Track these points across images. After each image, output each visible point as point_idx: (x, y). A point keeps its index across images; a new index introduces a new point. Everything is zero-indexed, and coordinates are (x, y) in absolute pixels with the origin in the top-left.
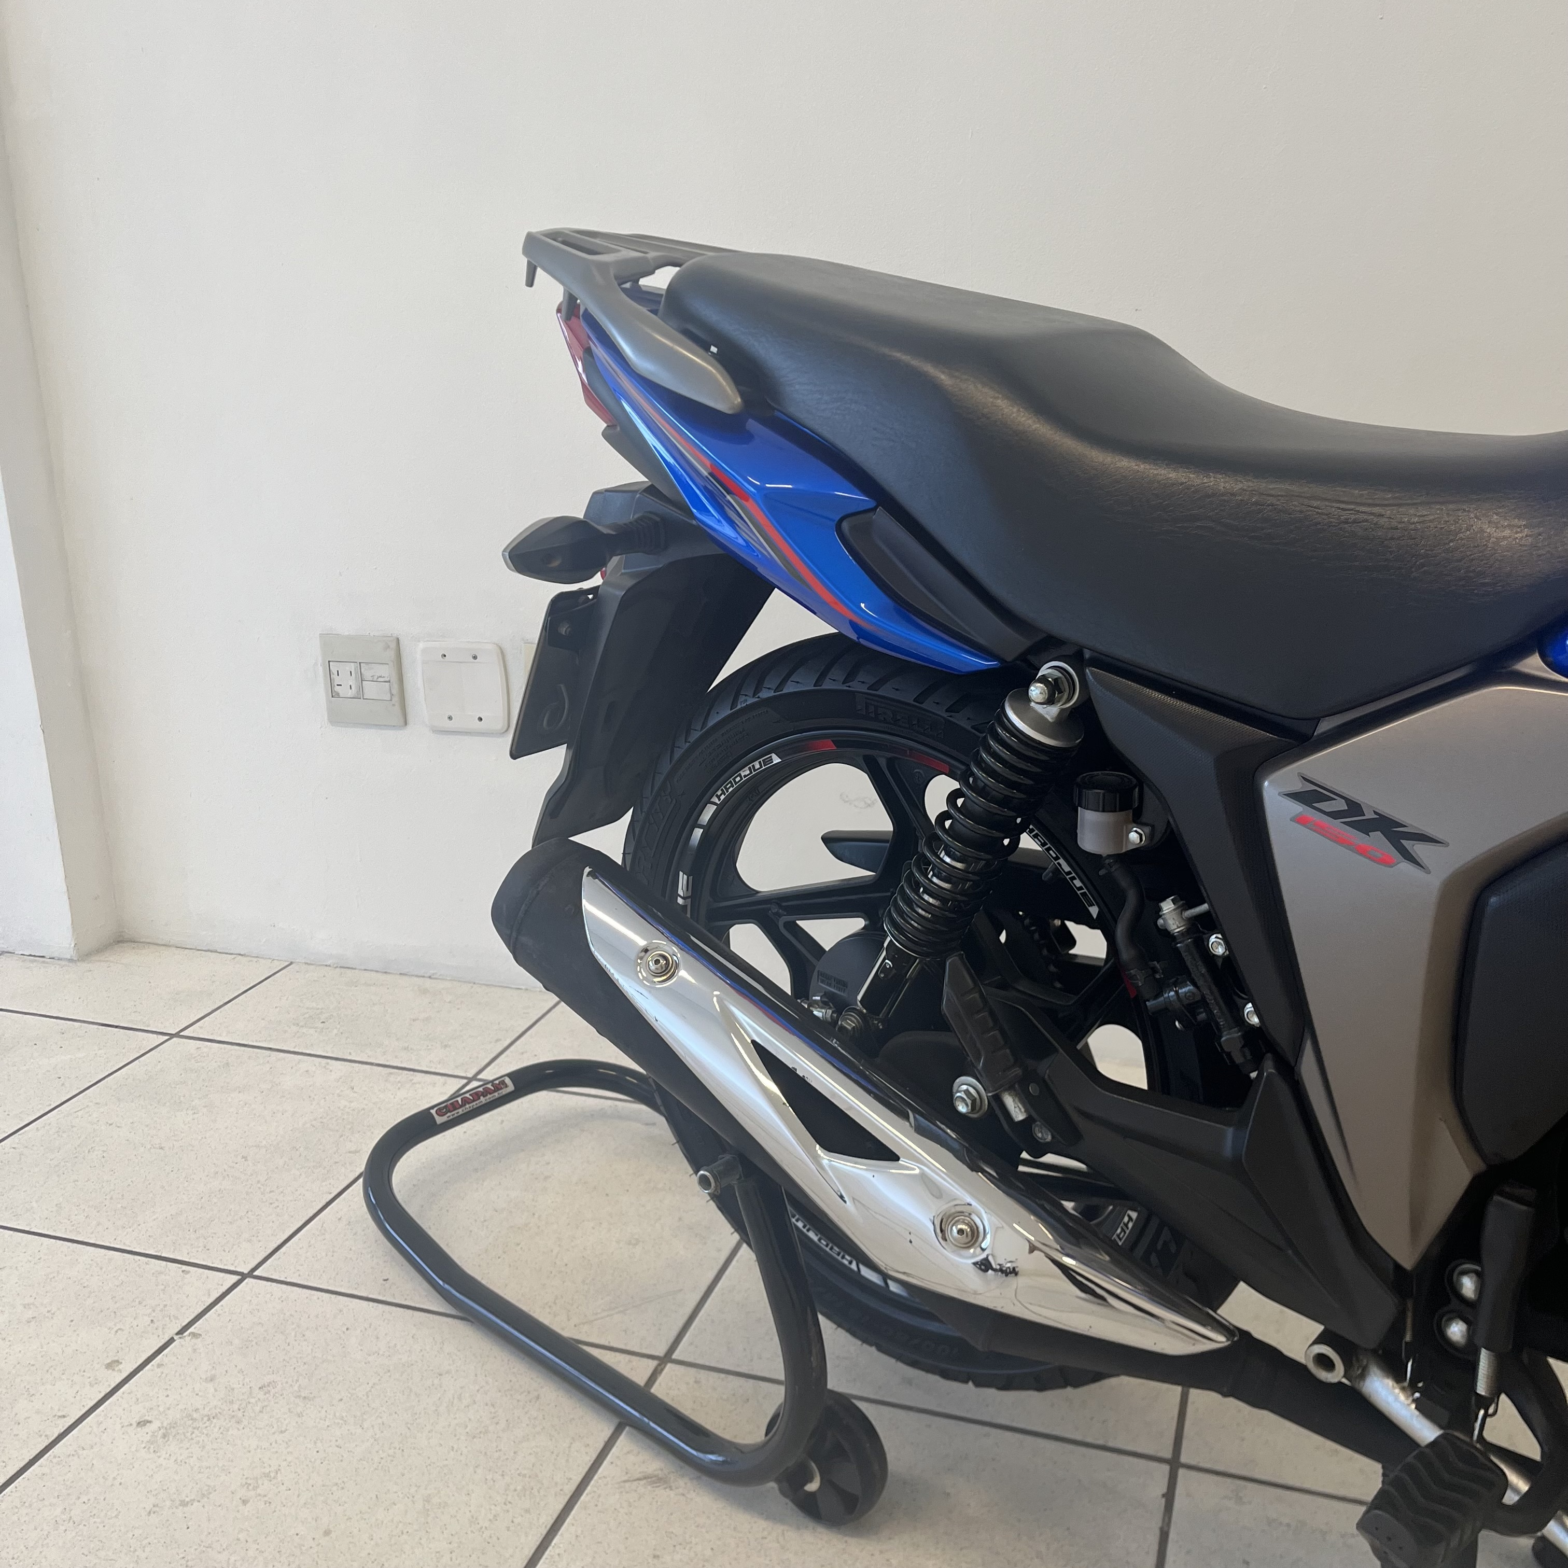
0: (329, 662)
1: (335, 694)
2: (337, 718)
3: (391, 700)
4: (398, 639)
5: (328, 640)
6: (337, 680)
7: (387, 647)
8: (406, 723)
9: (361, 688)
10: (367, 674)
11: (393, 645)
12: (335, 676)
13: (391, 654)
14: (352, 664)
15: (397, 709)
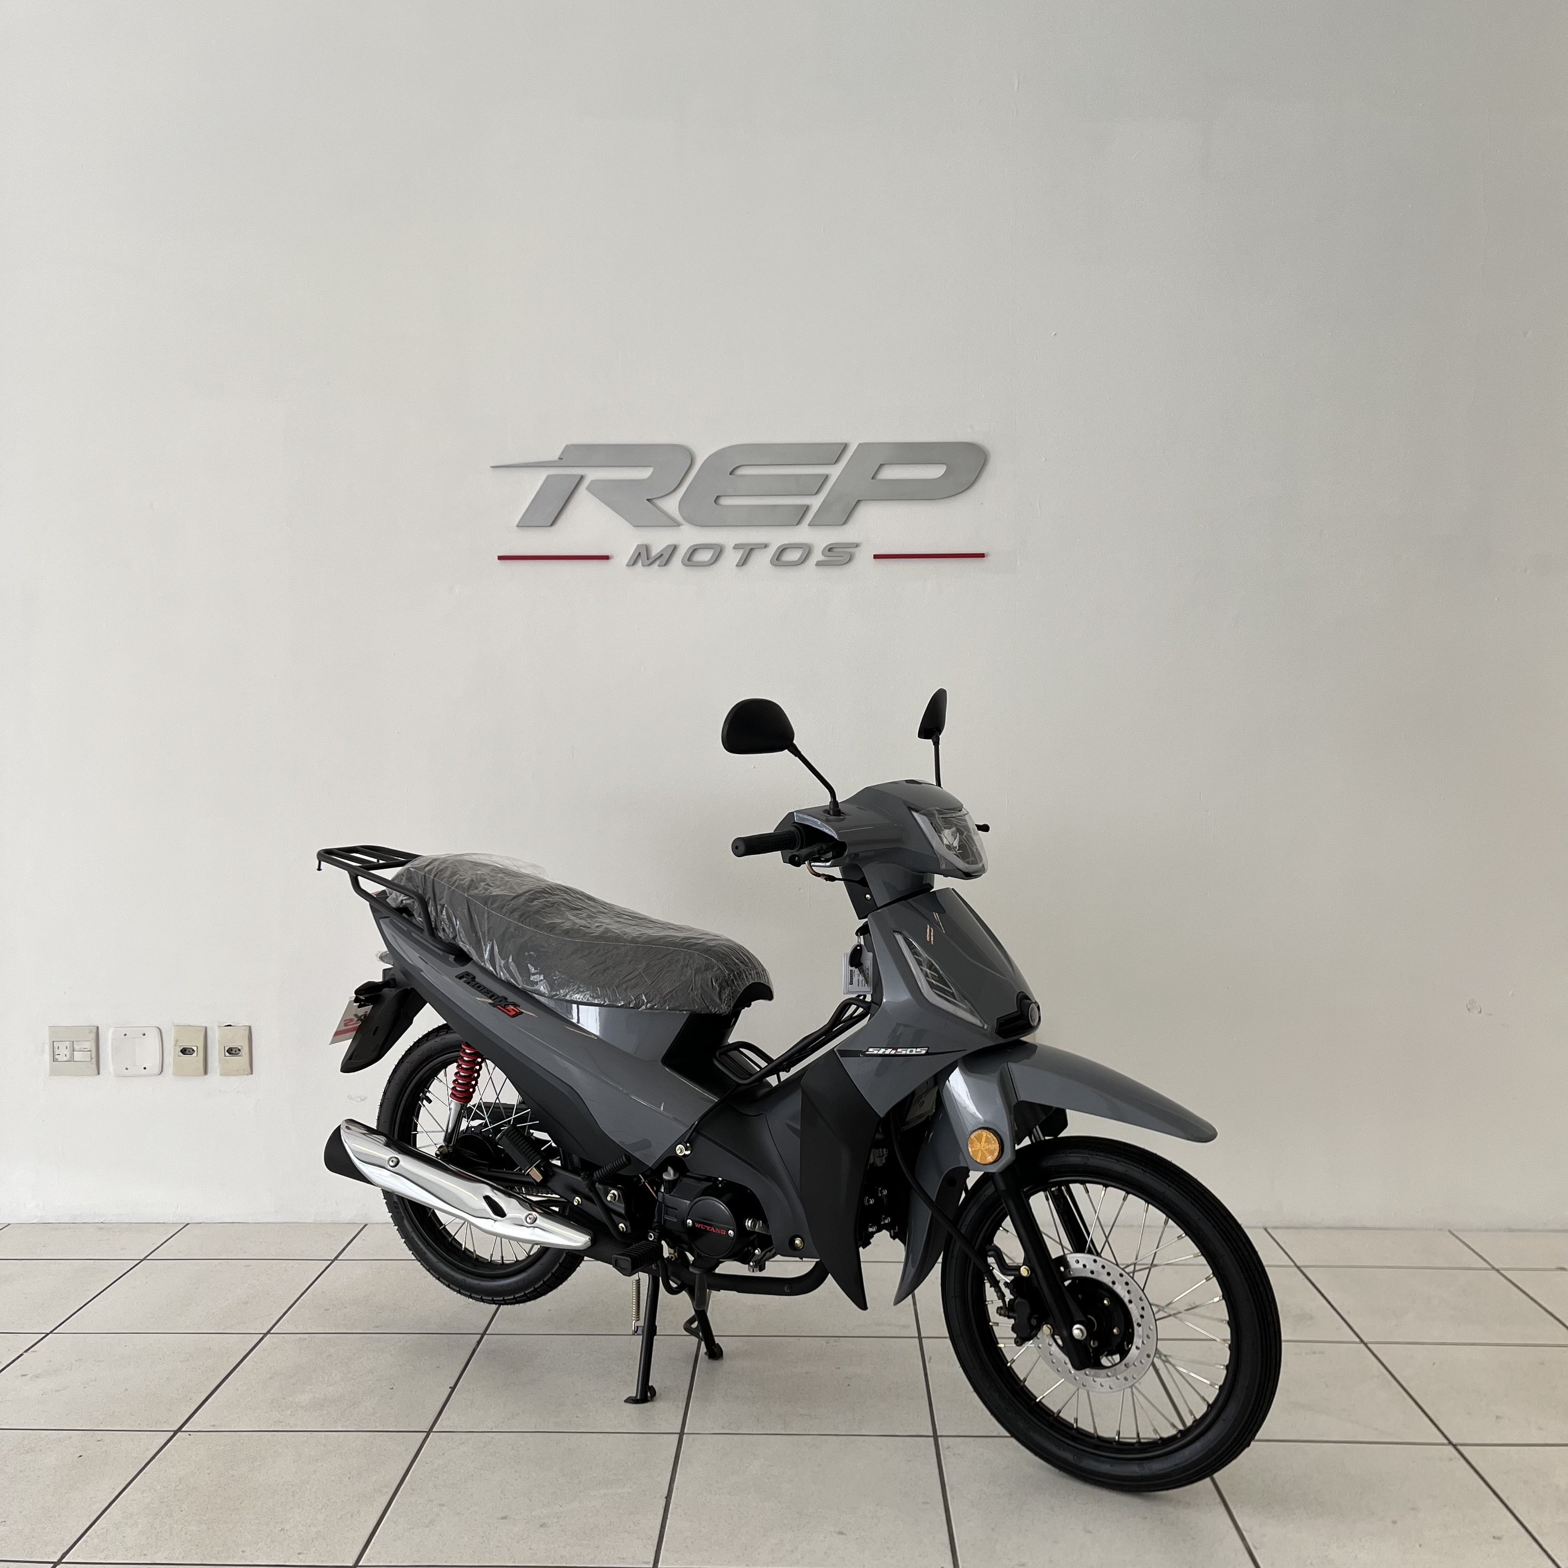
0: (53, 1042)
1: (55, 1060)
2: (54, 1072)
3: (91, 1061)
4: (98, 1027)
5: (53, 1029)
6: (57, 1052)
7: (91, 1032)
8: (99, 1074)
9: (72, 1056)
10: (77, 1047)
11: (95, 1031)
12: (56, 1050)
13: (93, 1036)
14: (68, 1042)
15: (94, 1066)
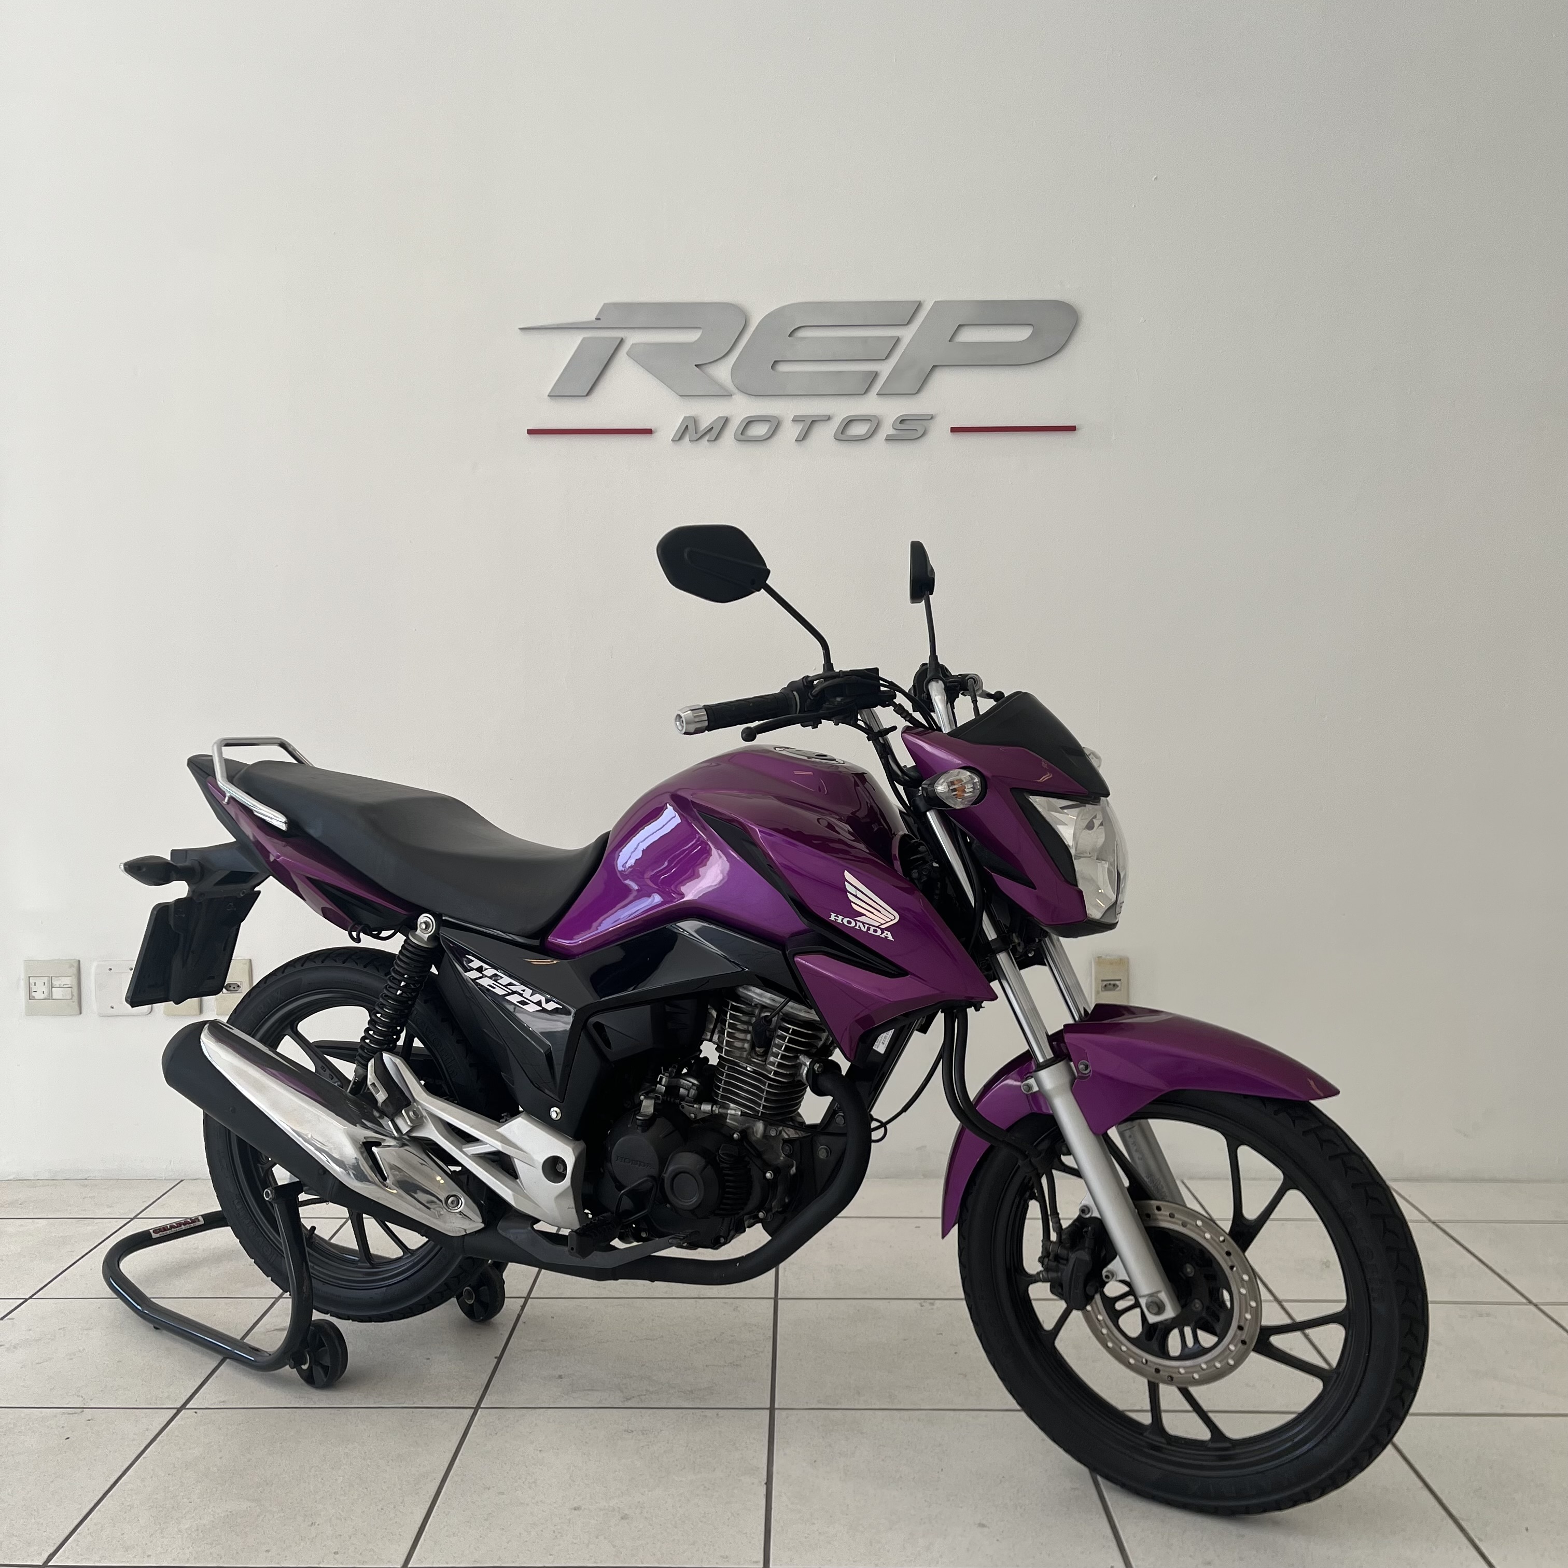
0: (29, 977)
1: (31, 997)
2: (31, 1012)
3: (71, 999)
4: (79, 961)
5: (29, 963)
6: (34, 988)
7: (72, 966)
8: (81, 1013)
9: (51, 993)
10: (56, 983)
11: (76, 965)
12: (32, 986)
13: (74, 970)
14: (46, 978)
15: (76, 1005)
